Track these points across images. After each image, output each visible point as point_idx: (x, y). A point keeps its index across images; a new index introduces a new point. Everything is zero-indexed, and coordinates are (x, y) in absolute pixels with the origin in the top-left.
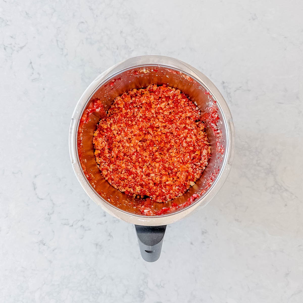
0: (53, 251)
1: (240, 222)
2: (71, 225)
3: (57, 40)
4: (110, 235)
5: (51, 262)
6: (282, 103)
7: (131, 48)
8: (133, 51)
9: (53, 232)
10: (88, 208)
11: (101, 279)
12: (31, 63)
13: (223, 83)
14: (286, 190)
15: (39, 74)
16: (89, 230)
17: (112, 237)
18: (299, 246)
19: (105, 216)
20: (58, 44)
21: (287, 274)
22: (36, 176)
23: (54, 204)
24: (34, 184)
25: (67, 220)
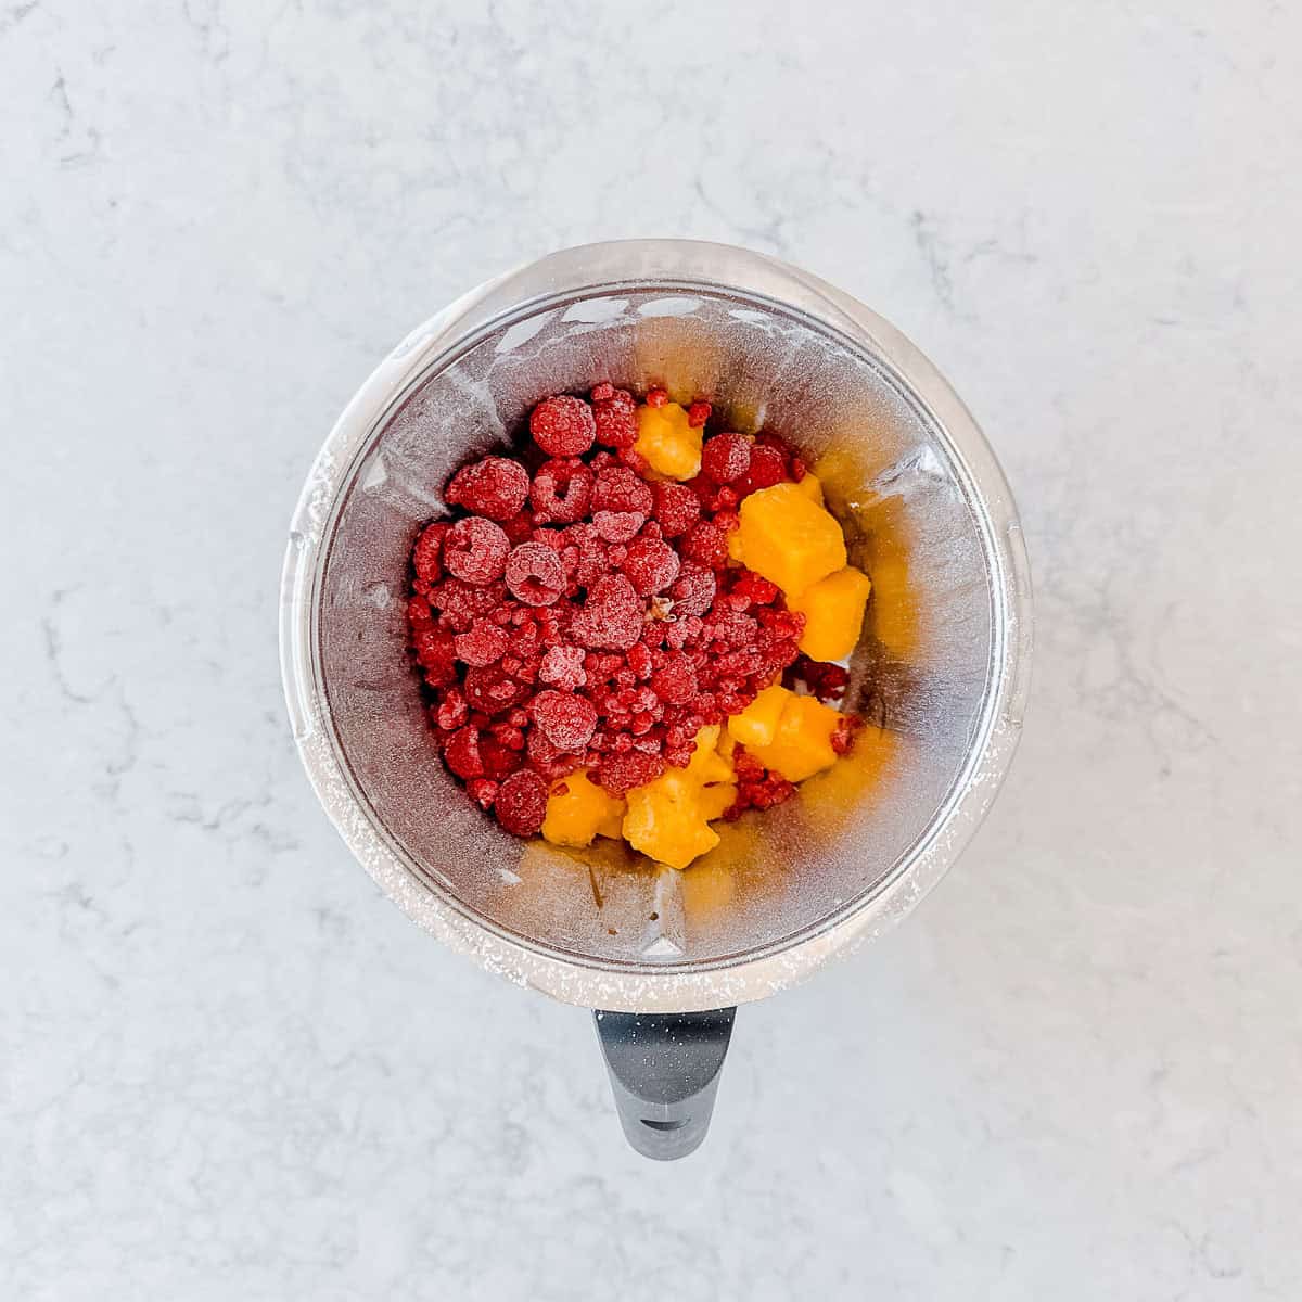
0: (126, 933)
2: (209, 820)
5: (112, 982)
6: (1173, 323)
7: (512, 41)
8: (521, 52)
9: (128, 847)
11: (338, 1067)
12: (61, 83)
13: (919, 217)
14: (1170, 706)
15: (92, 133)
16: (293, 846)
18: (1221, 953)
20: (186, 5)
21: (1158, 1076)
22: (58, 596)
23: (135, 725)
24: (50, 633)
25: (194, 797)
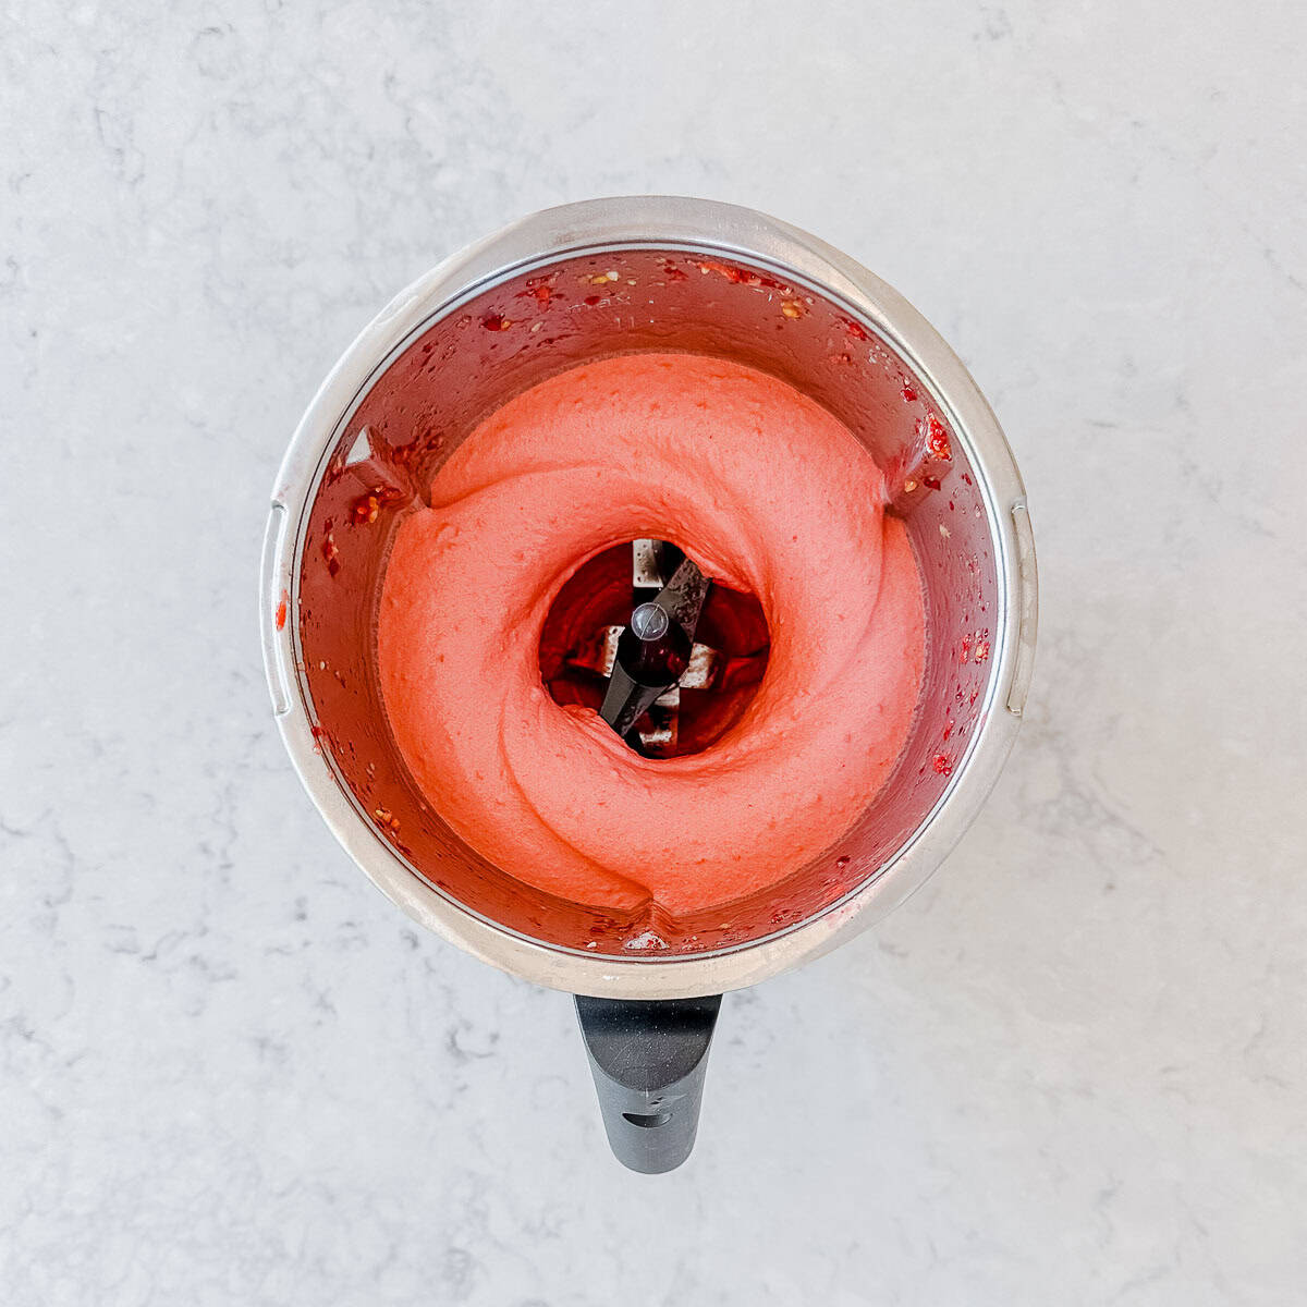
0: (69, 1064)
1: (904, 955)
2: (147, 951)
3: (97, 112)
4: (323, 1003)
5: (56, 1113)
6: (1110, 426)
7: (430, 155)
8: (439, 166)
9: (70, 981)
10: (226, 880)
11: (283, 1194)
14: (1113, 819)
15: (11, 262)
16: (231, 977)
17: (334, 1012)
18: (1166, 1070)
19: (302, 917)
20: (100, 129)
21: (1106, 1195)
23: (71, 857)
25: (132, 929)
